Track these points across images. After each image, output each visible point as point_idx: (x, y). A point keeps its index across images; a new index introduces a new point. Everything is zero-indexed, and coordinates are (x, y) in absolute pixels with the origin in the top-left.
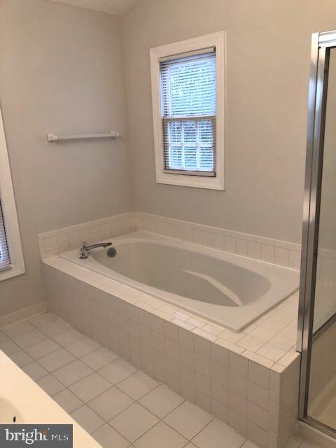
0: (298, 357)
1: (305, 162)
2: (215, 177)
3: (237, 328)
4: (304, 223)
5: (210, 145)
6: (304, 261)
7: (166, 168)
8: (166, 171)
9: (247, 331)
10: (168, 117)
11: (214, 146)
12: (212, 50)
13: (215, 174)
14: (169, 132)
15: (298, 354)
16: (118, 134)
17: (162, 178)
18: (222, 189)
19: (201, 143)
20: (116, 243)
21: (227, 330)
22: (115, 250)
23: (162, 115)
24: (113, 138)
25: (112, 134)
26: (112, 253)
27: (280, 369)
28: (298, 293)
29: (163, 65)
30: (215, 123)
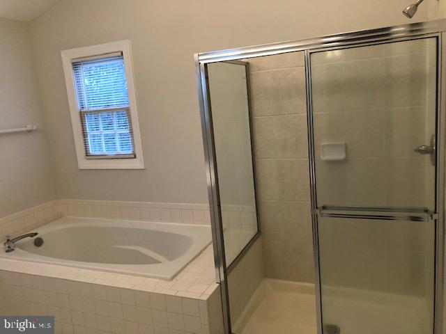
0: (218, 287)
1: (202, 139)
2: (135, 157)
3: (169, 277)
4: (208, 188)
5: (127, 131)
6: (213, 218)
7: (87, 154)
8: (88, 157)
9: (177, 278)
10: (84, 110)
11: (131, 132)
12: (120, 54)
13: (135, 156)
14: (87, 122)
15: (218, 284)
16: (35, 128)
17: (84, 164)
18: (143, 168)
19: (119, 130)
20: (41, 233)
21: (162, 281)
22: (41, 239)
23: (79, 107)
24: (29, 131)
25: (29, 127)
26: (39, 243)
27: (205, 298)
28: (212, 245)
29: (76, 65)
30: (130, 113)
